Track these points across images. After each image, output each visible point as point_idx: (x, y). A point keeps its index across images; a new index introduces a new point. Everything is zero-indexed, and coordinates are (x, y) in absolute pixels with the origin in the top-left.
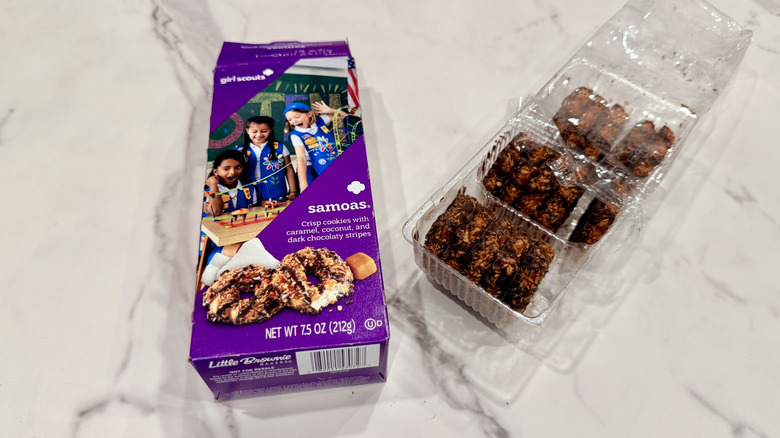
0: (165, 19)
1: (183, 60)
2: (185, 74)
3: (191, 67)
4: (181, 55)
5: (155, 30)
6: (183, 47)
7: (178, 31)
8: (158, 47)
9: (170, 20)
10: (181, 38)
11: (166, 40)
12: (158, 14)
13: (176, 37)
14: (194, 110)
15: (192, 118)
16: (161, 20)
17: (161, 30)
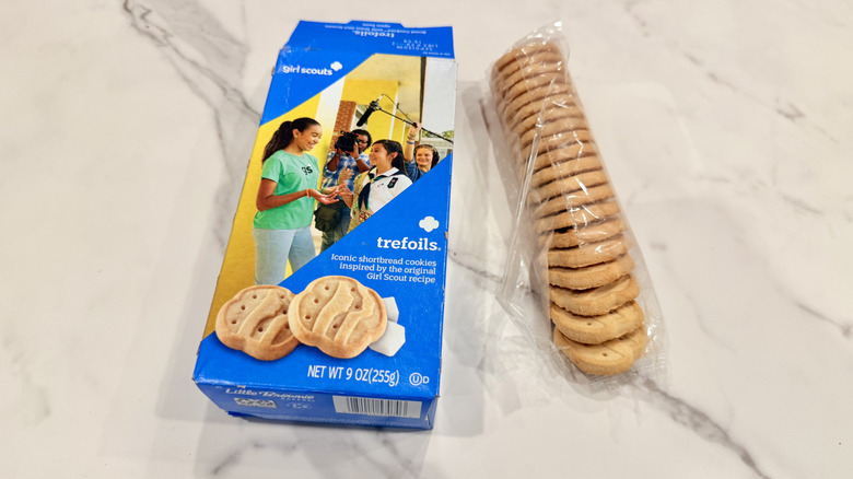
0: (143, 11)
1: (183, 57)
2: (191, 73)
3: (194, 63)
4: (176, 50)
5: (134, 25)
6: (175, 40)
7: (164, 25)
8: (145, 45)
9: (149, 11)
10: (169, 31)
11: (153, 37)
12: (130, 6)
13: (163, 31)
14: (216, 112)
15: (218, 122)
16: (137, 12)
17: (141, 24)
